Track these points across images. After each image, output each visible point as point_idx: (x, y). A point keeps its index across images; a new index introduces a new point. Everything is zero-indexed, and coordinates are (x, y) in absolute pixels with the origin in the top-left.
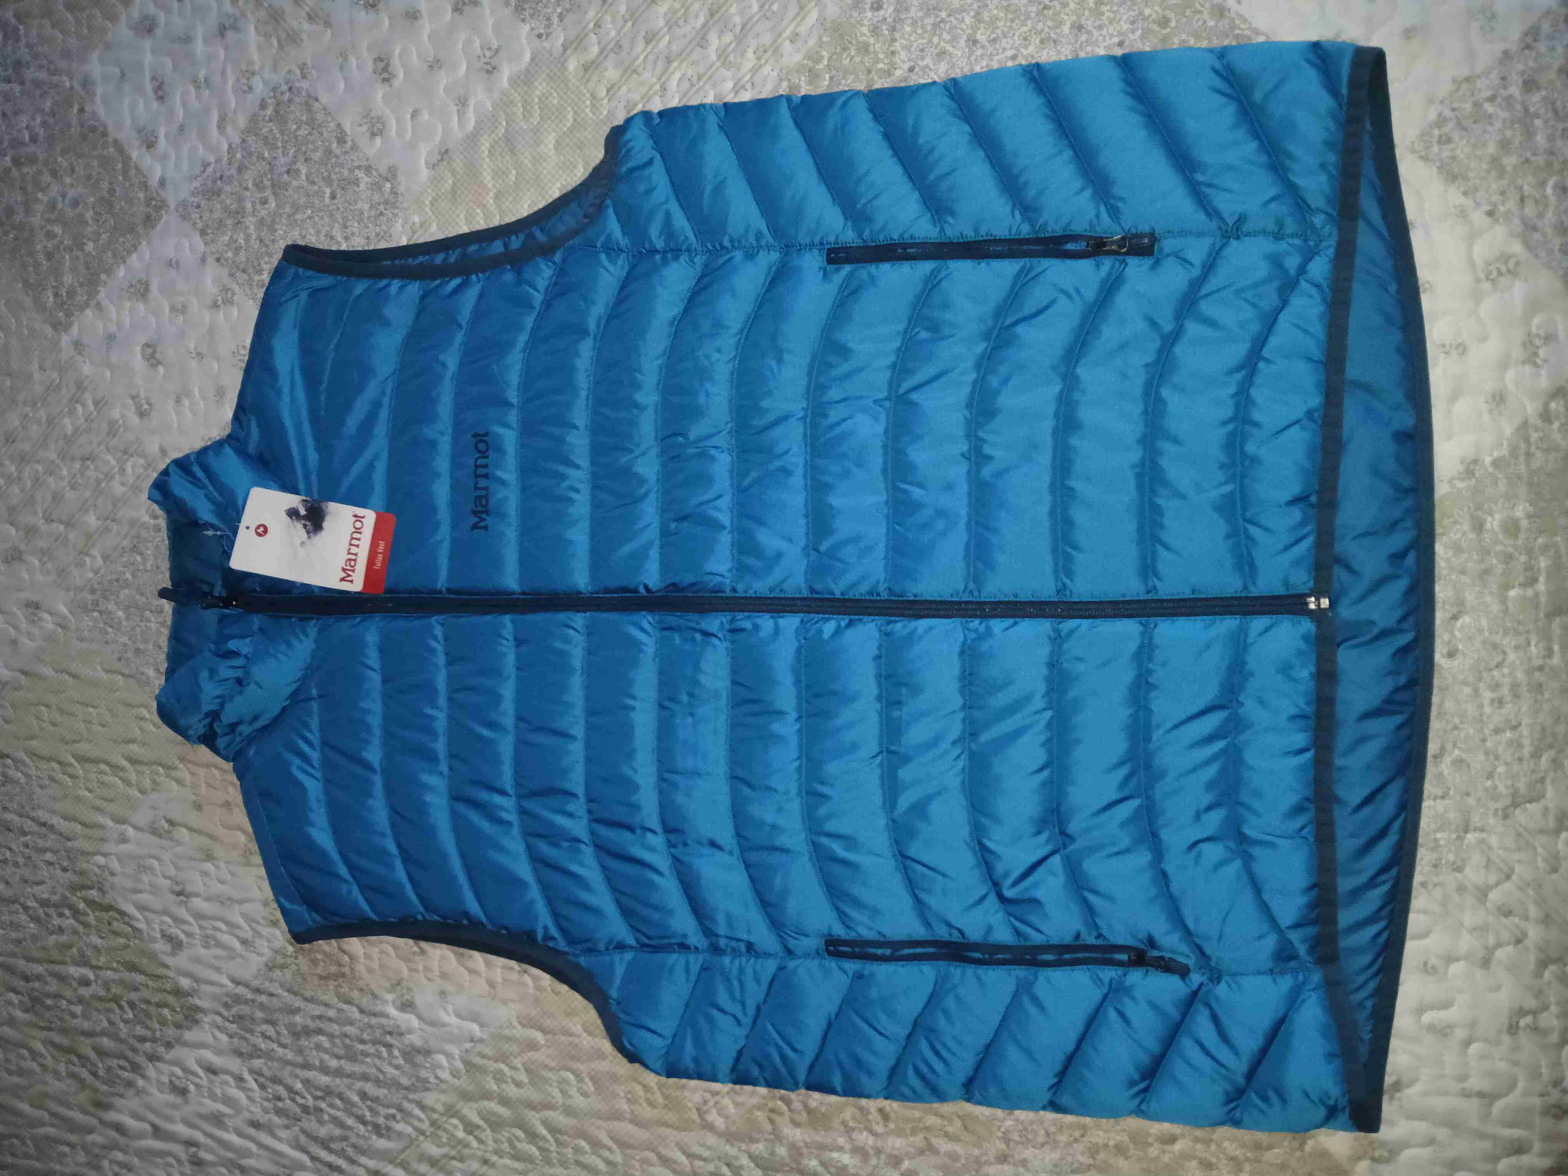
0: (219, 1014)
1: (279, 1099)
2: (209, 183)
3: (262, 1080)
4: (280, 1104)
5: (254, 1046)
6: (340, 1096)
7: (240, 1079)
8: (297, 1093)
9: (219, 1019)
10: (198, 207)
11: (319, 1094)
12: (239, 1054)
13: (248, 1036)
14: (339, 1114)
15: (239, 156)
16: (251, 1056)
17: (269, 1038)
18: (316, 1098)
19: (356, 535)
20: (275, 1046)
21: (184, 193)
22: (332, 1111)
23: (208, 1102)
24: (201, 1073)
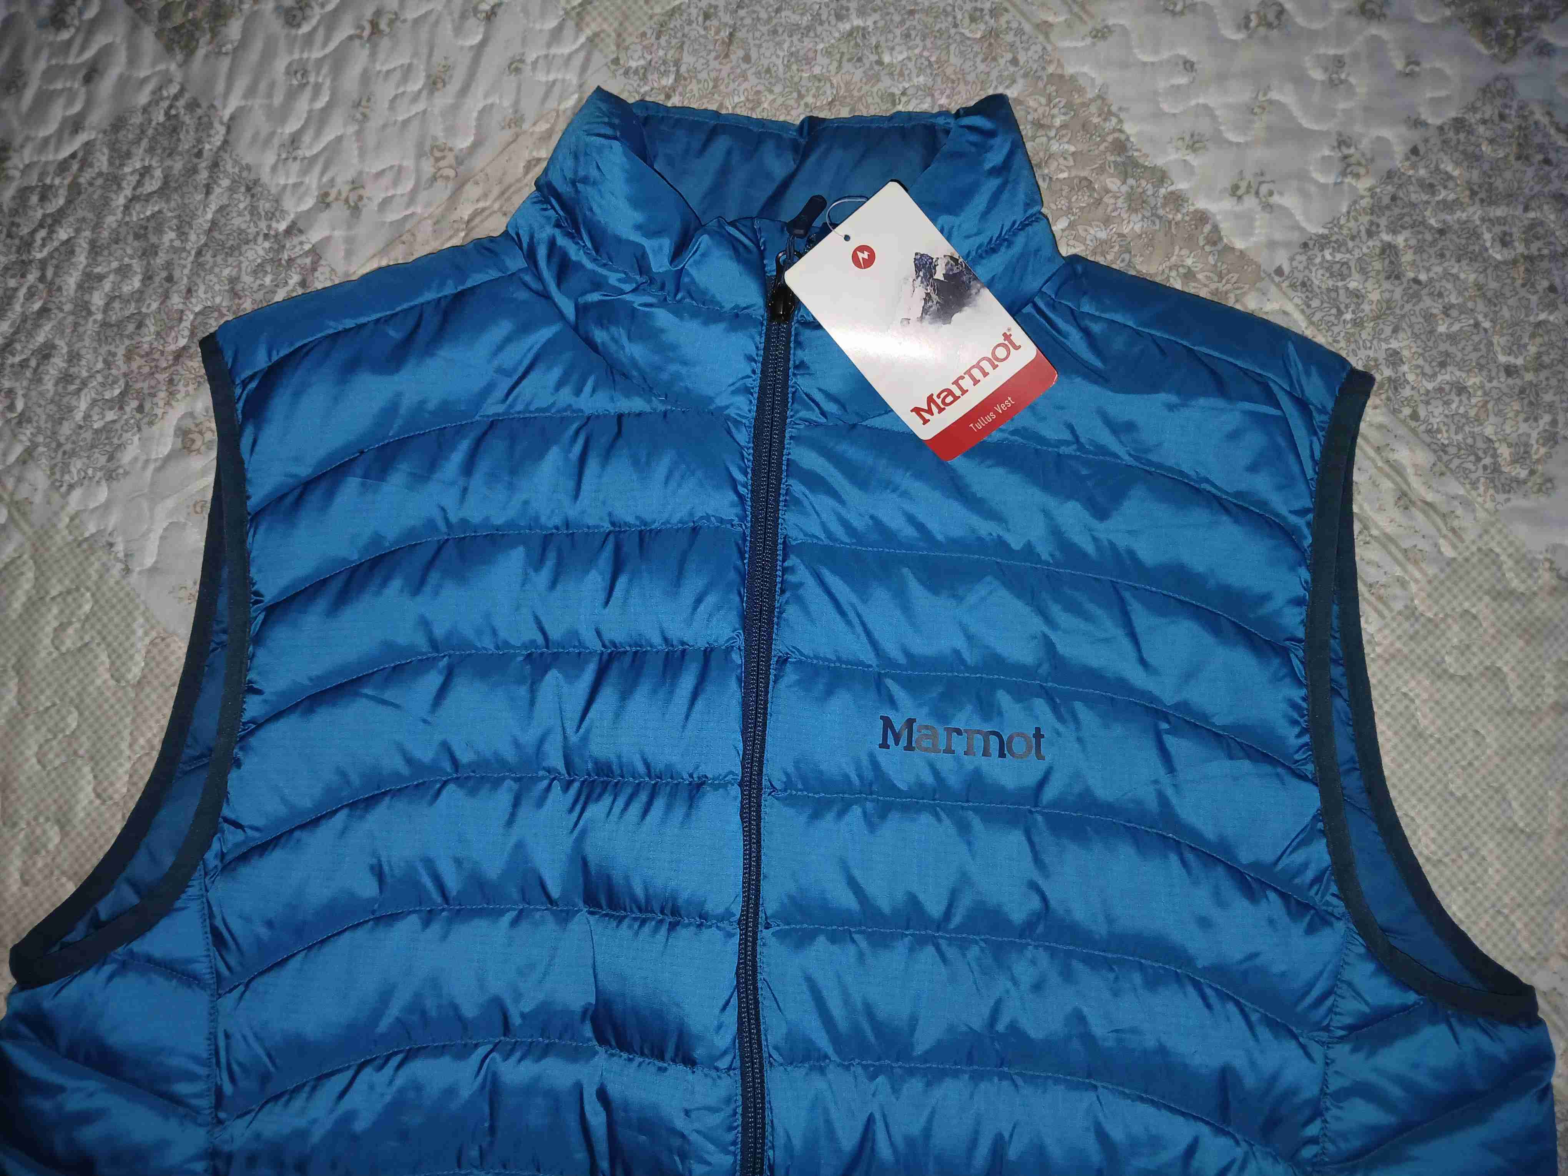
0: (182, 90)
1: (43, 198)
2: (1538, 139)
3: (75, 166)
4: (34, 199)
5: (128, 155)
6: (44, 311)
7: (76, 125)
8: (51, 232)
9: (174, 89)
10: (1502, 117)
11: (50, 273)
12: (118, 124)
13: (145, 143)
14: (18, 308)
16: (113, 147)
17: (139, 184)
18: (43, 264)
20: (128, 192)
21: (1524, 90)
22: (22, 293)
23: (42, 65)
24: (89, 54)
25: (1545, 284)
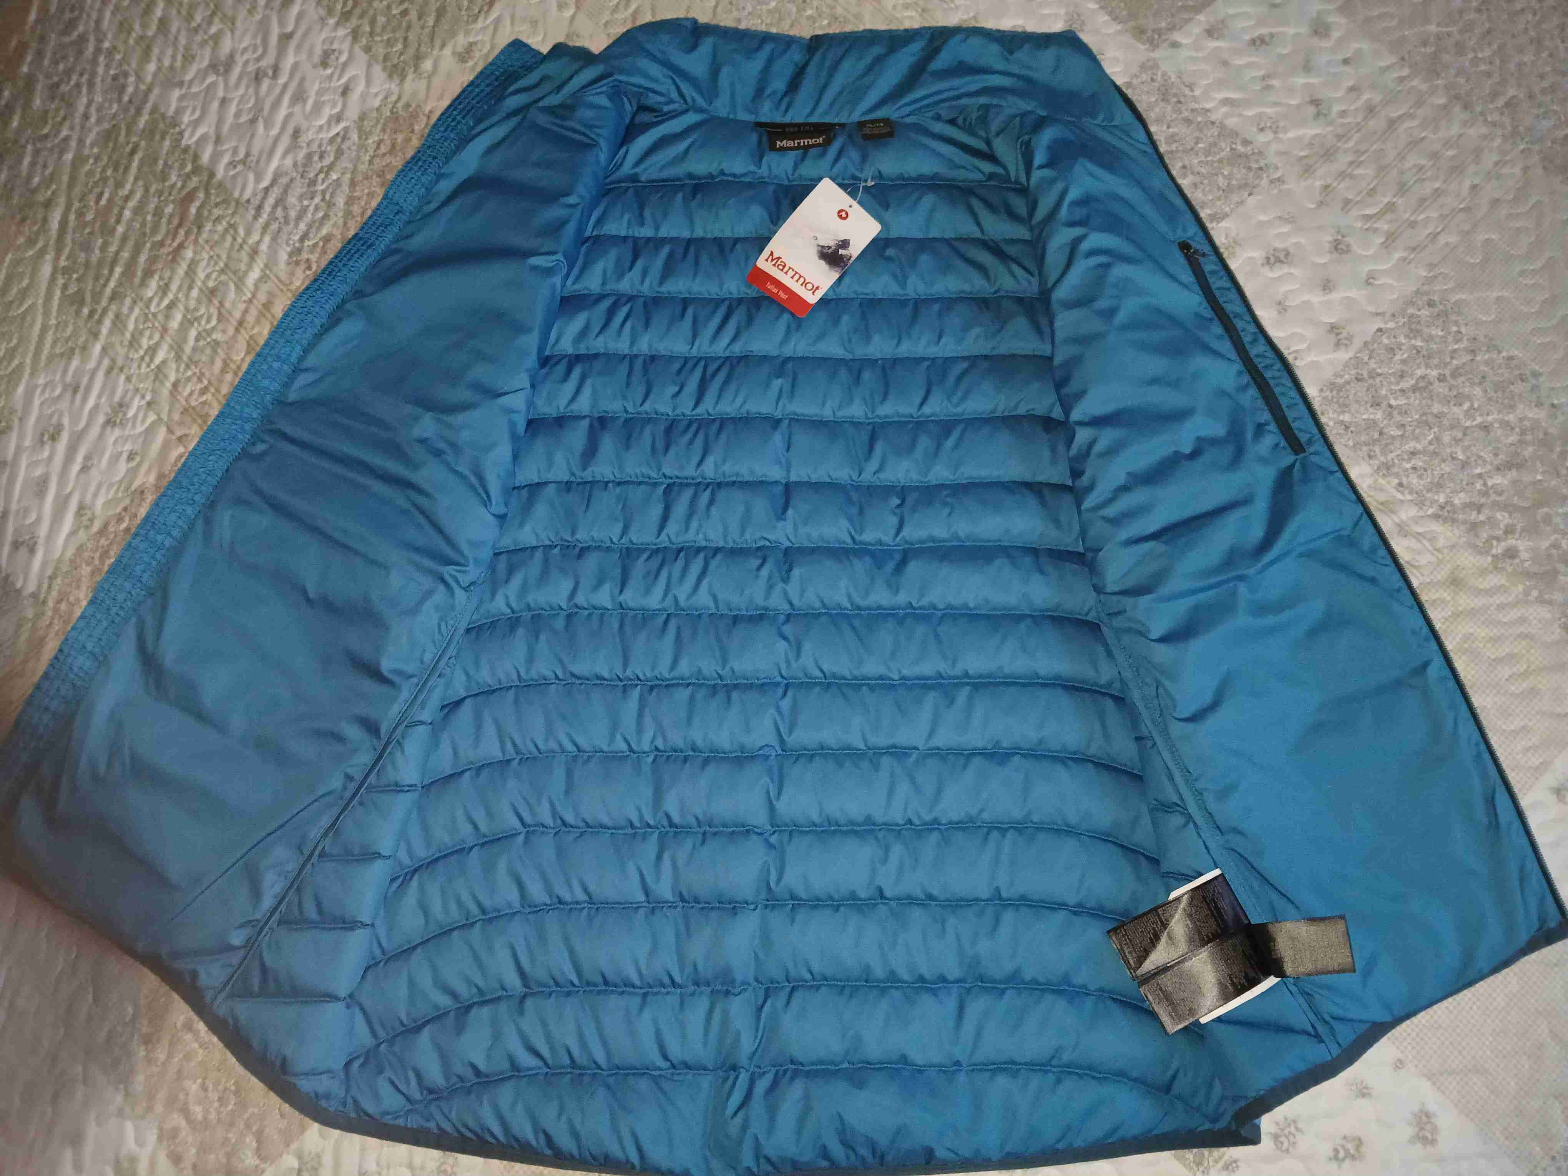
0: (399, 98)
1: (321, 157)
2: (1174, 91)
3: (339, 140)
4: (316, 158)
5: (371, 133)
7: (338, 118)
8: (327, 174)
9: (394, 98)
10: (1152, 80)
11: (328, 197)
12: (362, 117)
13: (379, 127)
14: (309, 215)
15: (1199, 119)
16: (360, 129)
17: (378, 148)
18: (324, 192)
19: (802, 280)
20: (372, 153)
21: (1165, 66)
22: (311, 209)
23: (316, 87)
24: (343, 81)
25: (1180, 164)
